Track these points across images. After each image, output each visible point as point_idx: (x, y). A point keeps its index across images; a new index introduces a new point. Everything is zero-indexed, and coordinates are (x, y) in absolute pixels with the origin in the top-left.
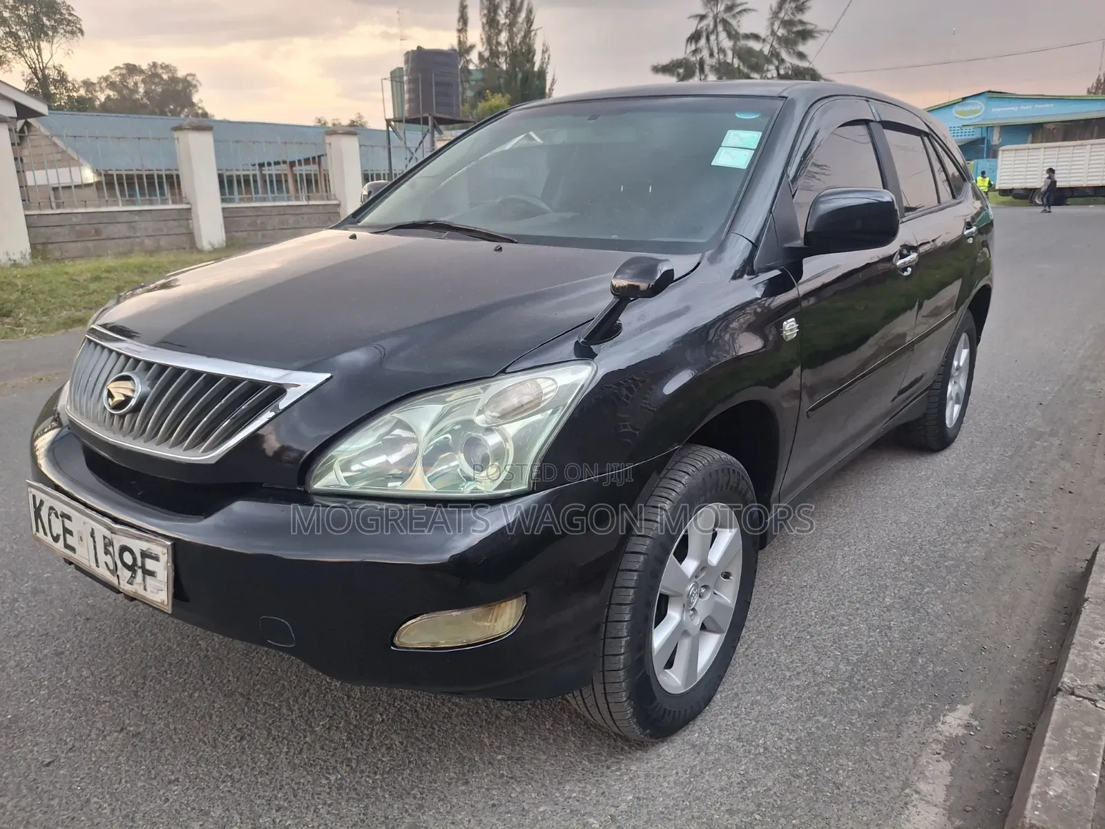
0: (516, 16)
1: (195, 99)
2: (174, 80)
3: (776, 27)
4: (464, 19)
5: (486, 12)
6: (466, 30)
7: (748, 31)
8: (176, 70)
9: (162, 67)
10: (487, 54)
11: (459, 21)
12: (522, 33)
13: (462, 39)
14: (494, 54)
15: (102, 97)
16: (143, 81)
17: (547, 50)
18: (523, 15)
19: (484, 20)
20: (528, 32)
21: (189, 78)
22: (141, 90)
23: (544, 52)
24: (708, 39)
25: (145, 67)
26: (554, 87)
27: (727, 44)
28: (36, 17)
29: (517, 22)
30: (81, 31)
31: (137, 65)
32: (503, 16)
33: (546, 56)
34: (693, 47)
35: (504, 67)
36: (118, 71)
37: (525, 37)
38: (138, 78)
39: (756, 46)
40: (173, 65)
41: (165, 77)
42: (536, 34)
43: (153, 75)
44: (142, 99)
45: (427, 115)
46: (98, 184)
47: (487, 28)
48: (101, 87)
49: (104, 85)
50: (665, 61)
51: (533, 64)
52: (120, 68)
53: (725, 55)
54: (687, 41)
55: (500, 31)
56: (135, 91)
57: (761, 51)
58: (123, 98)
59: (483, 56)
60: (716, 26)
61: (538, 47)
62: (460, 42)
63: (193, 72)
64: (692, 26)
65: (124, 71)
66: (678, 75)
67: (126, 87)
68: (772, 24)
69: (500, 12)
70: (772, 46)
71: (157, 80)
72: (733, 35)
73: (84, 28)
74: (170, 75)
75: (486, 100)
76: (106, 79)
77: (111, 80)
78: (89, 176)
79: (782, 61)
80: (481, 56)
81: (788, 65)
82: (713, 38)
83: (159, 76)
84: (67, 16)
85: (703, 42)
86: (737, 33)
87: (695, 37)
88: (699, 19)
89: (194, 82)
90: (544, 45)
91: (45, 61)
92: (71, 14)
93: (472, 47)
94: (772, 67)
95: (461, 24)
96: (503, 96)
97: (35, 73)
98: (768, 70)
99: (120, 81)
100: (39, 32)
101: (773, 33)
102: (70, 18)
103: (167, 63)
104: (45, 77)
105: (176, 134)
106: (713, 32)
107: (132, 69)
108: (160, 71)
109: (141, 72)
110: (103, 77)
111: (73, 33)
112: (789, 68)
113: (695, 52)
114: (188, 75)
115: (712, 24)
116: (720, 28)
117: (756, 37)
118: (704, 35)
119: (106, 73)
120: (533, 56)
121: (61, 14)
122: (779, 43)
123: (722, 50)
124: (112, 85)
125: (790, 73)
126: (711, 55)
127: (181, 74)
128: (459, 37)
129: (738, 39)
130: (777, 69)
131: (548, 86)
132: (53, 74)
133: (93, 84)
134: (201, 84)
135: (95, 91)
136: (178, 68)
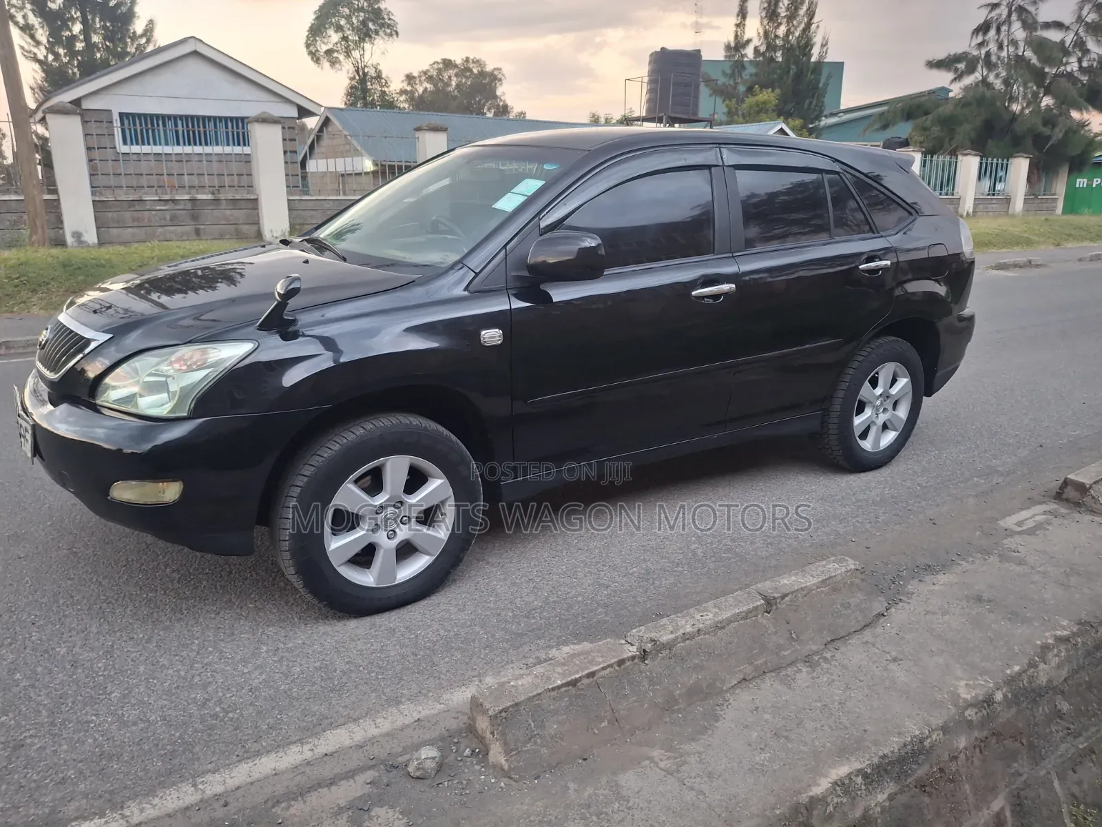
0: (797, 9)
1: (499, 93)
2: (482, 74)
3: (1085, 12)
4: (743, 13)
5: (766, 5)
6: (744, 25)
7: (1049, 20)
8: (485, 65)
9: (473, 62)
10: (763, 49)
11: (738, 15)
12: (803, 25)
13: (739, 33)
14: (771, 47)
15: (420, 90)
16: (456, 75)
17: (826, 44)
18: (805, 8)
19: (764, 14)
20: (809, 25)
21: (496, 73)
22: (454, 83)
23: (823, 46)
24: (998, 30)
25: (459, 61)
26: (830, 82)
27: (1019, 33)
28: (364, 23)
29: (798, 15)
30: (397, 33)
31: (452, 59)
32: (784, 10)
33: (824, 50)
34: (980, 39)
35: (780, 59)
36: (435, 66)
37: (804, 30)
38: (452, 72)
39: (1054, 36)
40: (483, 59)
41: (475, 71)
42: (818, 27)
43: (464, 70)
44: (454, 91)
45: (661, 115)
46: (374, 173)
47: (765, 22)
48: (420, 81)
49: (423, 78)
50: (941, 55)
51: (810, 56)
52: (438, 63)
53: (1017, 48)
54: (973, 33)
55: (780, 24)
56: (448, 84)
57: (1063, 42)
58: (437, 91)
59: (759, 51)
60: (1009, 15)
61: (818, 40)
62: (736, 36)
63: (500, 67)
64: (980, 17)
65: (441, 66)
66: (956, 70)
67: (442, 80)
68: (1081, 9)
69: (781, 4)
70: (1077, 34)
71: (468, 74)
72: (1030, 24)
73: (399, 31)
74: (480, 69)
75: (753, 95)
76: (425, 73)
77: (429, 74)
78: (368, 165)
79: (1086, 51)
80: (756, 50)
81: (1093, 56)
82: (1004, 28)
83: (471, 70)
84: (387, 21)
85: (992, 33)
86: (1035, 22)
87: (984, 28)
88: (990, 8)
89: (500, 76)
90: (824, 38)
91: (366, 61)
92: (390, 19)
93: (749, 41)
94: (1073, 60)
95: (739, 18)
96: (773, 91)
97: (357, 71)
98: (1067, 63)
99: (438, 75)
100: (365, 34)
101: (1080, 19)
102: (389, 22)
103: (478, 58)
104: (365, 74)
105: (418, 134)
106: (1004, 22)
107: (448, 64)
108: (471, 65)
109: (456, 66)
110: (423, 72)
111: (391, 35)
112: (1094, 60)
113: (981, 45)
114: (495, 69)
115: (1005, 13)
116: (1014, 17)
117: (1058, 25)
118: (995, 25)
119: (426, 67)
120: (811, 50)
121: (384, 19)
122: (1087, 31)
123: (1014, 43)
124: (430, 79)
125: (1095, 64)
126: (1000, 47)
127: (489, 68)
128: (737, 32)
129: (1036, 30)
130: (1080, 61)
131: (823, 80)
132: (372, 72)
133: (414, 77)
134: (505, 78)
135: (415, 84)
136: (487, 63)
